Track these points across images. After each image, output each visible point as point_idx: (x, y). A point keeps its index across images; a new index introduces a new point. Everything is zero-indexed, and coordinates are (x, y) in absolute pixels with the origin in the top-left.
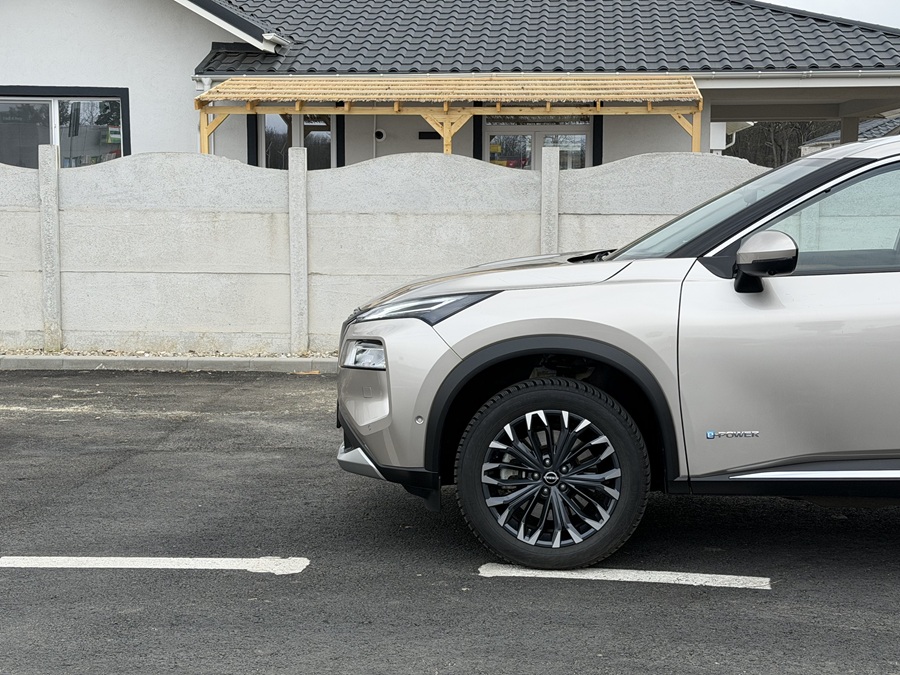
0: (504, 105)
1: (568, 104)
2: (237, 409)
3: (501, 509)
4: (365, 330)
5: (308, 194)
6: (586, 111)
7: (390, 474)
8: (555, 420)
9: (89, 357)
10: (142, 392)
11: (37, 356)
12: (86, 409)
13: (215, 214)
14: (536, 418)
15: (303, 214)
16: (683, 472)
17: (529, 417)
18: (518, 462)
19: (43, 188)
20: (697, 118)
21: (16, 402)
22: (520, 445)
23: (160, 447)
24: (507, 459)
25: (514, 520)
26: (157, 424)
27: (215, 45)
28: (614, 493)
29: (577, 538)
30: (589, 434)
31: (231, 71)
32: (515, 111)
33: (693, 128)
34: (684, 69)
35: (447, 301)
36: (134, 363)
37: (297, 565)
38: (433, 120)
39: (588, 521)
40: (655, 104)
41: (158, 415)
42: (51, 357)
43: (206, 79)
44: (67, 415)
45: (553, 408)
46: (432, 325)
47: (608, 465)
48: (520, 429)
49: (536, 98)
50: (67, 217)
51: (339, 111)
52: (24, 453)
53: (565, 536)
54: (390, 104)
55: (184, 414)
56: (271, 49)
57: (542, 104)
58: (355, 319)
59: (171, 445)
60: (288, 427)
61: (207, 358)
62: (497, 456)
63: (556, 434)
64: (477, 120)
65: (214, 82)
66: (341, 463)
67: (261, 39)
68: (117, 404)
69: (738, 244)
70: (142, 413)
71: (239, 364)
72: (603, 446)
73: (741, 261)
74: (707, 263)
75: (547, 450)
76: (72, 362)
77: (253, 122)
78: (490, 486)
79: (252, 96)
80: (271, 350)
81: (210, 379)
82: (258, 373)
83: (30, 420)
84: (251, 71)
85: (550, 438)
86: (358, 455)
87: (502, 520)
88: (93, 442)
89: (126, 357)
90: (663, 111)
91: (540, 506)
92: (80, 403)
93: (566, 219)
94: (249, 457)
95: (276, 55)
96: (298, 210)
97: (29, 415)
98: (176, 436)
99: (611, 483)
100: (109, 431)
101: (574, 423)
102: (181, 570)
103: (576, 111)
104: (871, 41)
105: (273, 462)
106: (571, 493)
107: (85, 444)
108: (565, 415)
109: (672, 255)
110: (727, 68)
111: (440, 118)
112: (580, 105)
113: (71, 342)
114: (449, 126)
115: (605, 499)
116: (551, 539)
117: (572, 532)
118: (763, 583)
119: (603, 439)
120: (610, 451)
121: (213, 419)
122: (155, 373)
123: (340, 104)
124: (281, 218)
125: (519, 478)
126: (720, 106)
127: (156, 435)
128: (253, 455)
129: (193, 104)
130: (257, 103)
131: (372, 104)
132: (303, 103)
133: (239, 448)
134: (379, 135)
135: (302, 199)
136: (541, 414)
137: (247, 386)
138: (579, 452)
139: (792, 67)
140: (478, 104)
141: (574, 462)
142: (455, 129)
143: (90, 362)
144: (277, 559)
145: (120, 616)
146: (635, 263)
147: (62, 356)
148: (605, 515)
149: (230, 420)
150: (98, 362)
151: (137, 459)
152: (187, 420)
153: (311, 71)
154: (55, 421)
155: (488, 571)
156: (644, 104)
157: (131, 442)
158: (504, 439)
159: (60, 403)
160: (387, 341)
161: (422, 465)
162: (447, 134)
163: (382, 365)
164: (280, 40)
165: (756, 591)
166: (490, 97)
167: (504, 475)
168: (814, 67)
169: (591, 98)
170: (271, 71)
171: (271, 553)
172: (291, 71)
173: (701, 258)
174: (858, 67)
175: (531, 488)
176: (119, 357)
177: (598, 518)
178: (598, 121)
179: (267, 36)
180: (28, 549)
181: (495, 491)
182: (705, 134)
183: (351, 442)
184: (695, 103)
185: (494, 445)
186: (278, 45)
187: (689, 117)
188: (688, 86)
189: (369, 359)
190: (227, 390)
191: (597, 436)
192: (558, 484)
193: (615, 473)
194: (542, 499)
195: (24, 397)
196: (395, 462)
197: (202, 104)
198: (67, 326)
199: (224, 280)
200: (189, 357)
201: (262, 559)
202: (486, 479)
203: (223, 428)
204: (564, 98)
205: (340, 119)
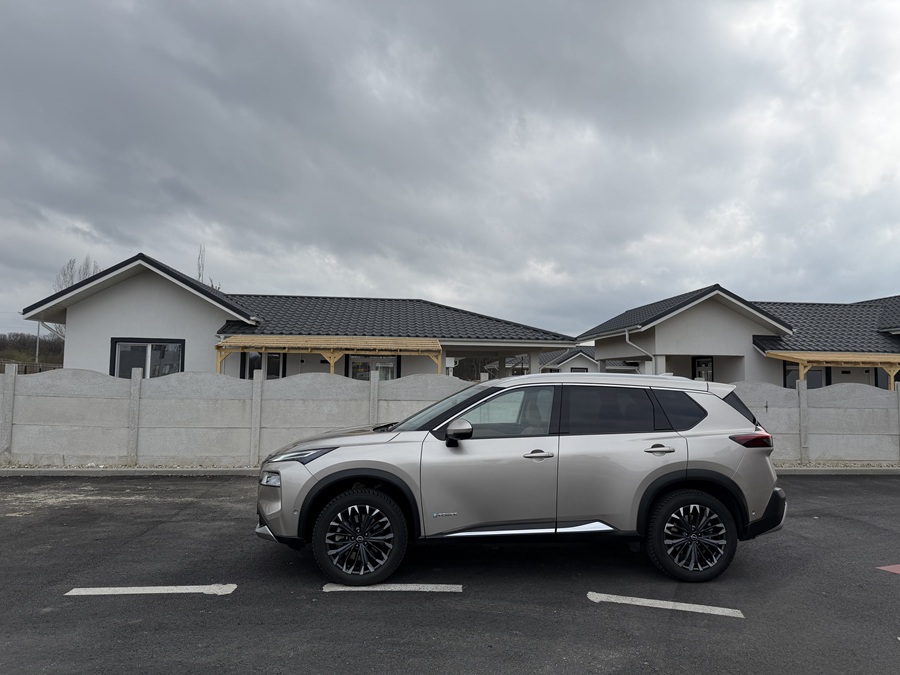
0: (358, 350)
1: (386, 350)
2: (217, 497)
3: (335, 556)
4: (272, 467)
5: (262, 391)
6: (393, 353)
7: (280, 539)
8: (362, 510)
9: (149, 469)
10: (172, 487)
11: (123, 469)
12: (141, 498)
13: (217, 400)
14: (353, 509)
15: (259, 400)
16: (423, 534)
17: (350, 509)
18: (344, 531)
19: (133, 388)
20: (440, 357)
21: (106, 495)
22: (345, 523)
23: (174, 519)
24: (339, 530)
25: (341, 562)
26: (174, 506)
27: (228, 321)
28: (390, 546)
29: (372, 569)
30: (379, 516)
31: (234, 333)
32: (363, 353)
33: (438, 361)
34: (435, 337)
35: (312, 452)
36: (171, 472)
37: (229, 589)
38: (326, 356)
39: (377, 560)
40: (422, 351)
41: (177, 500)
42: (130, 469)
43: (222, 336)
44: (131, 501)
45: (361, 504)
46: (304, 464)
47: (388, 531)
48: (345, 515)
49: (372, 348)
50: (144, 401)
51: (285, 351)
52: (103, 524)
53: (366, 568)
54: (307, 348)
55: (190, 499)
56: (254, 324)
57: (374, 350)
58: (268, 461)
59: (180, 518)
60: (241, 506)
61: (208, 469)
62: (334, 529)
63: (363, 516)
64: (347, 356)
65: (226, 337)
66: (258, 534)
67: (249, 319)
68: (158, 495)
69: (447, 424)
70: (169, 499)
71: (223, 471)
72: (386, 522)
73: (449, 433)
74: (434, 433)
75: (359, 525)
76: (140, 472)
77: (243, 355)
78: (330, 544)
79: (242, 344)
80: (240, 464)
81: (208, 480)
82: (232, 476)
83: (111, 505)
84: (243, 333)
85: (360, 519)
86: (266, 529)
87: (335, 562)
88: (140, 517)
89: (167, 469)
90: (426, 354)
91: (354, 553)
92: (139, 494)
93: (381, 402)
94: (218, 524)
95: (255, 326)
96: (257, 399)
97: (111, 502)
98: (183, 512)
99: (389, 541)
100: (149, 511)
101: (372, 511)
102: (169, 594)
103: (389, 353)
104: (509, 328)
105: (229, 526)
106: (369, 547)
107: (136, 518)
108: (367, 507)
109: (418, 430)
110: (452, 337)
111: (329, 355)
112: (391, 350)
113: (141, 461)
114: (333, 359)
115: (385, 549)
116: (359, 570)
117: (369, 566)
118: (458, 588)
119: (385, 519)
120: (388, 524)
121: (204, 502)
122: (181, 477)
123: (284, 348)
124: (248, 402)
125: (344, 540)
126: (449, 352)
127: (174, 512)
128: (220, 523)
129: (214, 347)
130: (246, 347)
131: (299, 348)
132: (266, 348)
133: (214, 519)
134: (302, 361)
135: (259, 394)
136: (356, 507)
137: (226, 483)
138: (373, 526)
139: (478, 337)
140: (347, 349)
141: (371, 531)
142: (336, 360)
143: (149, 471)
144: (221, 586)
145: (129, 625)
146: (402, 433)
147: (136, 469)
148: (386, 557)
149: (213, 502)
150: (153, 472)
151: (160, 527)
152: (192, 503)
153: (272, 333)
154: (124, 505)
155: (327, 588)
156: (418, 351)
157: (159, 516)
158: (337, 520)
159: (129, 495)
160: (282, 472)
161: (296, 534)
162: (332, 362)
163: (278, 484)
164: (258, 320)
165: (455, 593)
166: (352, 347)
167: (337, 539)
168: (487, 338)
169: (395, 348)
170: (253, 333)
171: (217, 582)
172: (262, 333)
173: (431, 431)
174: (504, 338)
175: (349, 545)
176: (165, 469)
177: (382, 559)
178: (399, 357)
179: (252, 318)
180: (89, 583)
181: (333, 547)
182: (444, 362)
183: (263, 523)
184: (439, 351)
185: (333, 523)
186: (257, 322)
187: (437, 357)
188: (436, 344)
189: (274, 481)
190: (215, 485)
191: (383, 517)
192: (363, 542)
193: (391, 536)
194: (356, 549)
195: (111, 492)
196: (284, 534)
197: (219, 348)
198: (139, 454)
199: (218, 431)
200: (199, 468)
201: (212, 586)
202: (328, 541)
203: (209, 508)
204: (384, 348)
205: (285, 355)
